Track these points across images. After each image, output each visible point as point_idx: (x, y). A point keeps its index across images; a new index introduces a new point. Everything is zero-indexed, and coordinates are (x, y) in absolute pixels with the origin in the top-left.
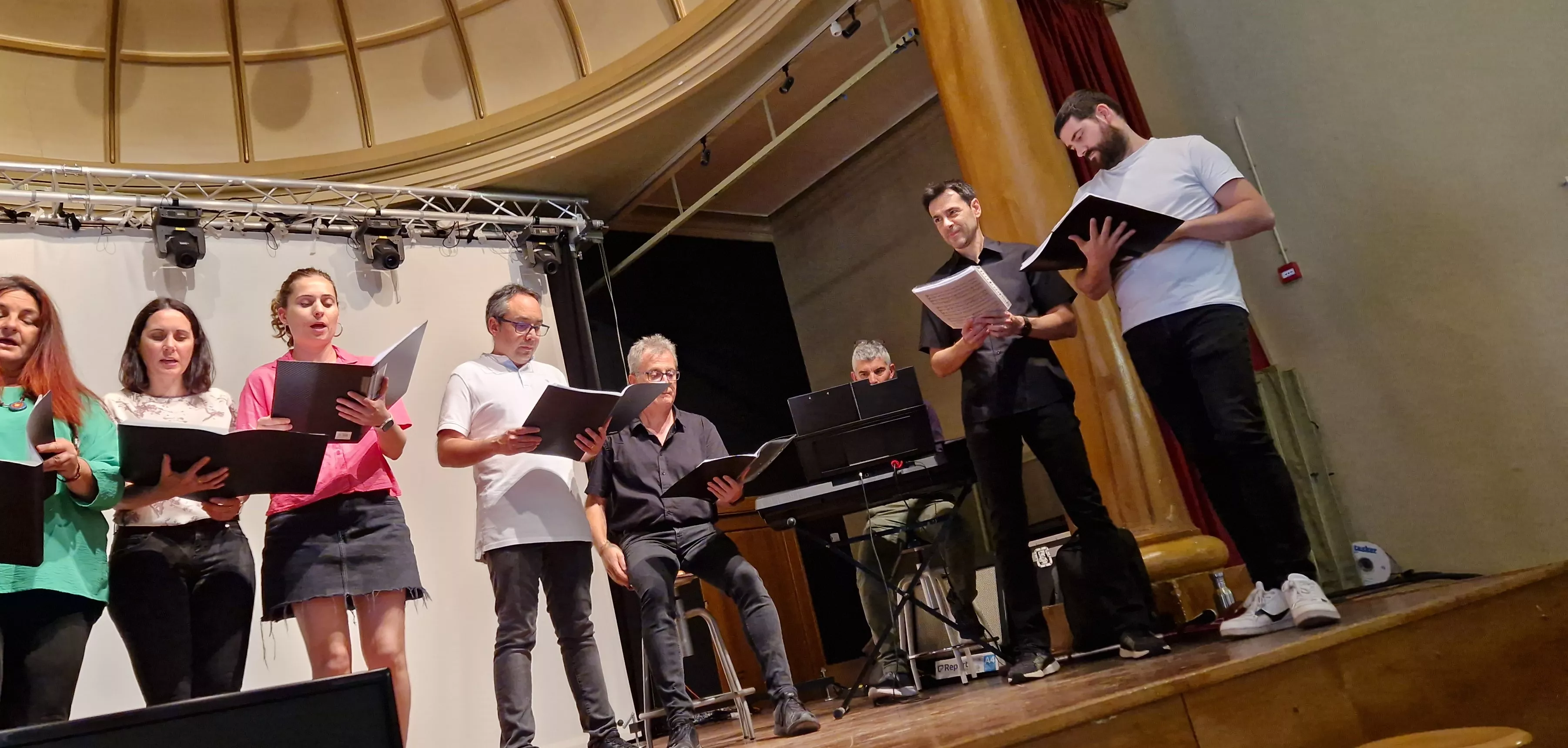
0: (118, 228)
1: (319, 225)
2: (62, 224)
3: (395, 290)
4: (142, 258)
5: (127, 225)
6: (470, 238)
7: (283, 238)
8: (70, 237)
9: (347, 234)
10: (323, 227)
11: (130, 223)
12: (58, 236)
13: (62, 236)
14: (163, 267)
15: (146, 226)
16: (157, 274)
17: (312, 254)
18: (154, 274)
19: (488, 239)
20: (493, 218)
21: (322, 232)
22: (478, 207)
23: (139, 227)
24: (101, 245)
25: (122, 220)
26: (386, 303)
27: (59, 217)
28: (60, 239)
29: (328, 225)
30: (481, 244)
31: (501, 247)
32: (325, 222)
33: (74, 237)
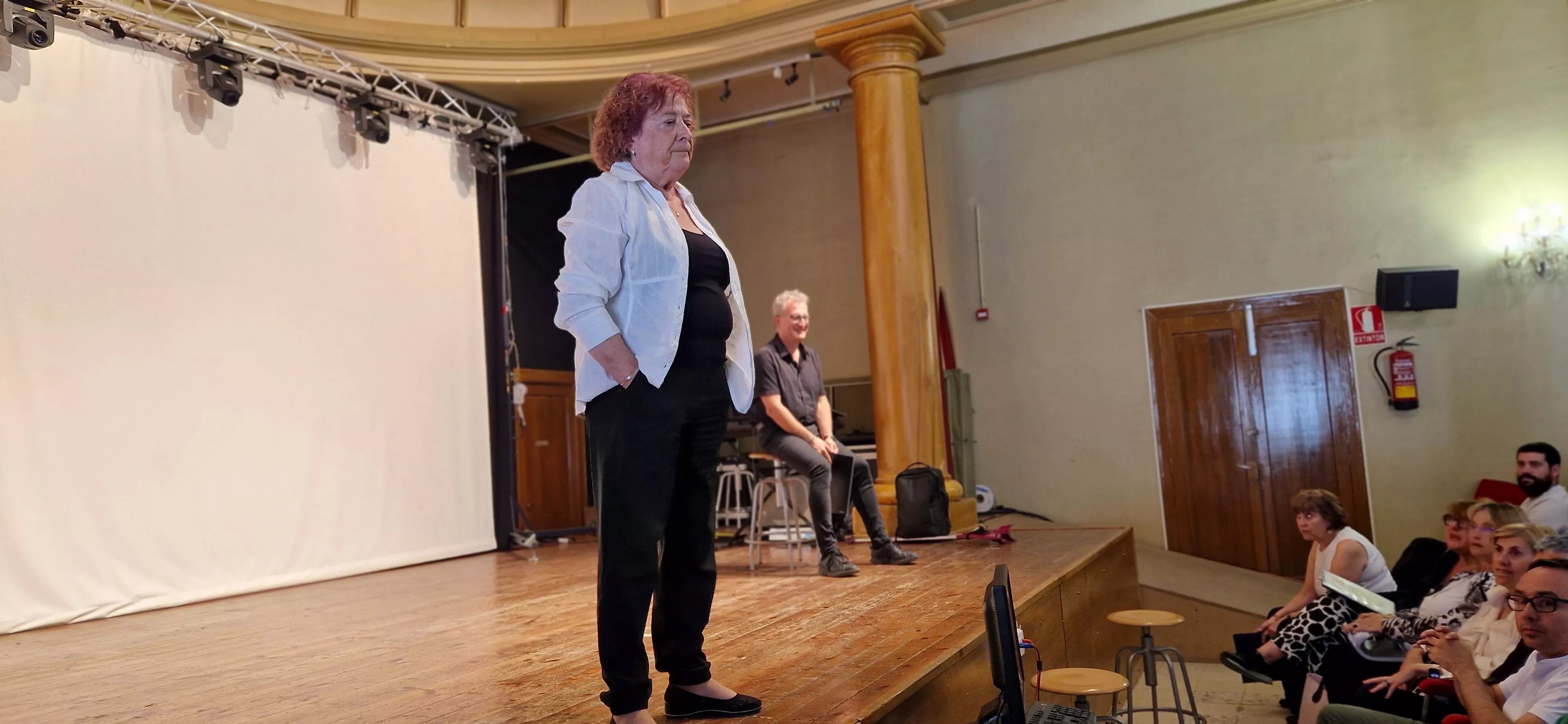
0: (152, 45)
1: (315, 84)
2: (104, 28)
3: (367, 155)
4: (171, 79)
5: (161, 44)
6: (424, 123)
7: (288, 90)
8: (109, 42)
9: (333, 96)
10: (317, 86)
11: (164, 43)
12: (98, 38)
13: (104, 40)
14: (187, 92)
15: (177, 49)
16: (182, 97)
17: (306, 108)
18: (181, 96)
19: (439, 127)
20: (444, 111)
21: (316, 90)
22: (440, 100)
23: (171, 49)
24: (136, 56)
25: (159, 39)
26: (358, 167)
27: (103, 22)
28: (101, 42)
29: (322, 85)
30: (432, 131)
31: (446, 136)
32: (319, 82)
33: (114, 43)
